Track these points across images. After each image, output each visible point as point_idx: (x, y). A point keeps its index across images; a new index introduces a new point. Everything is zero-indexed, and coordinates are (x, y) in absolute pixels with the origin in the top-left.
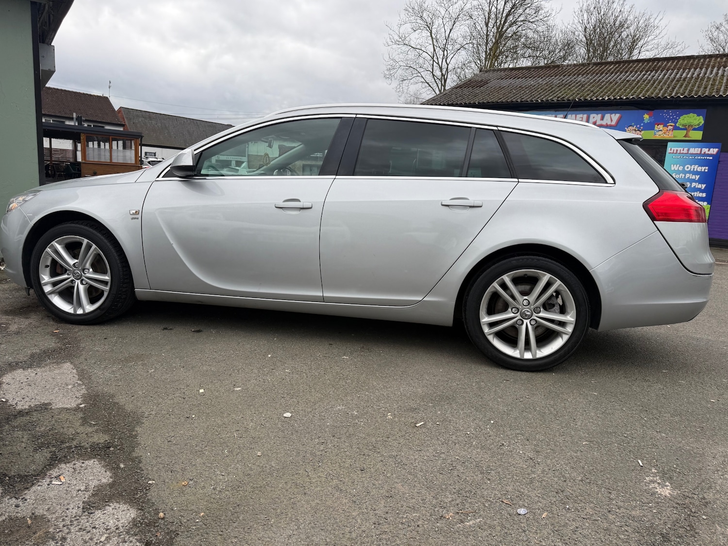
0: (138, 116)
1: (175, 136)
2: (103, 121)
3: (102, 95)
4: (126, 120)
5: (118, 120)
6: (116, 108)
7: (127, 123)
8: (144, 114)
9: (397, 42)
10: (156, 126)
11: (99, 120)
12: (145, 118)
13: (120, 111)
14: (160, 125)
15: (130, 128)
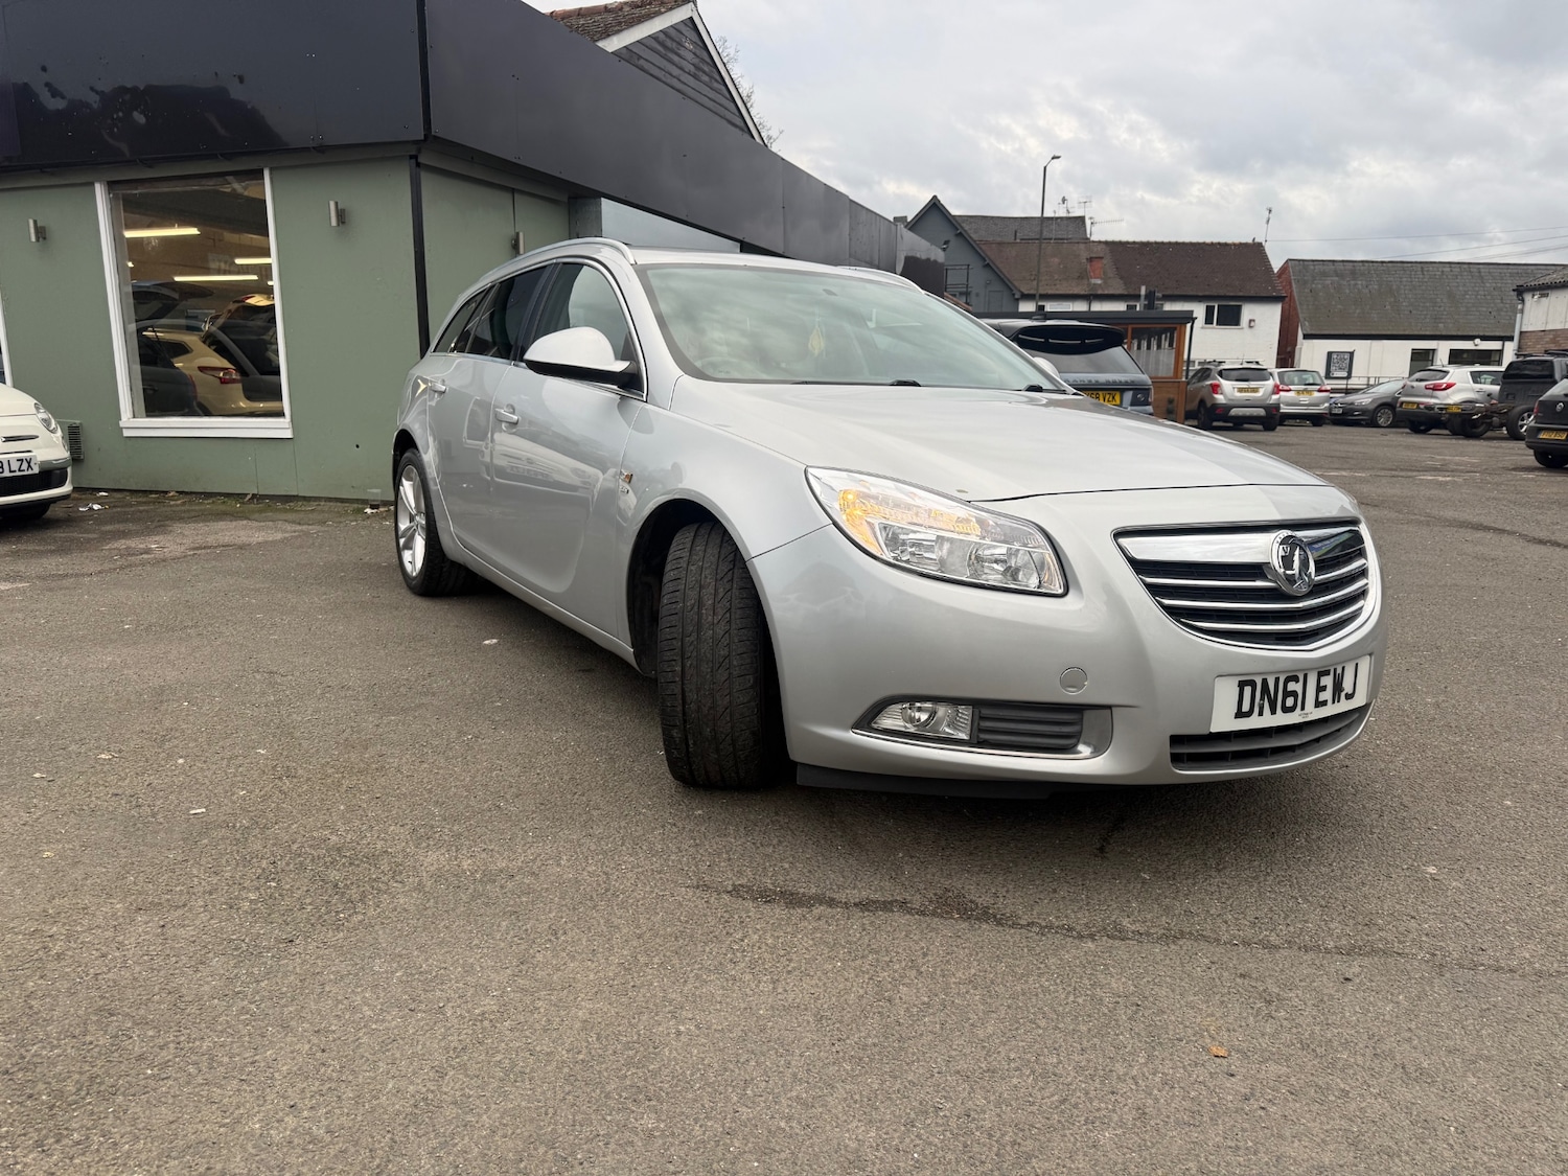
0: (1324, 274)
1: (1411, 308)
2: (1241, 294)
3: (1250, 241)
4: (1294, 286)
5: (1274, 288)
6: (1276, 265)
7: (1295, 294)
8: (1340, 266)
10: (1366, 290)
11: (1232, 294)
12: (1340, 275)
13: (1284, 269)
14: (1376, 287)
15: (1300, 304)
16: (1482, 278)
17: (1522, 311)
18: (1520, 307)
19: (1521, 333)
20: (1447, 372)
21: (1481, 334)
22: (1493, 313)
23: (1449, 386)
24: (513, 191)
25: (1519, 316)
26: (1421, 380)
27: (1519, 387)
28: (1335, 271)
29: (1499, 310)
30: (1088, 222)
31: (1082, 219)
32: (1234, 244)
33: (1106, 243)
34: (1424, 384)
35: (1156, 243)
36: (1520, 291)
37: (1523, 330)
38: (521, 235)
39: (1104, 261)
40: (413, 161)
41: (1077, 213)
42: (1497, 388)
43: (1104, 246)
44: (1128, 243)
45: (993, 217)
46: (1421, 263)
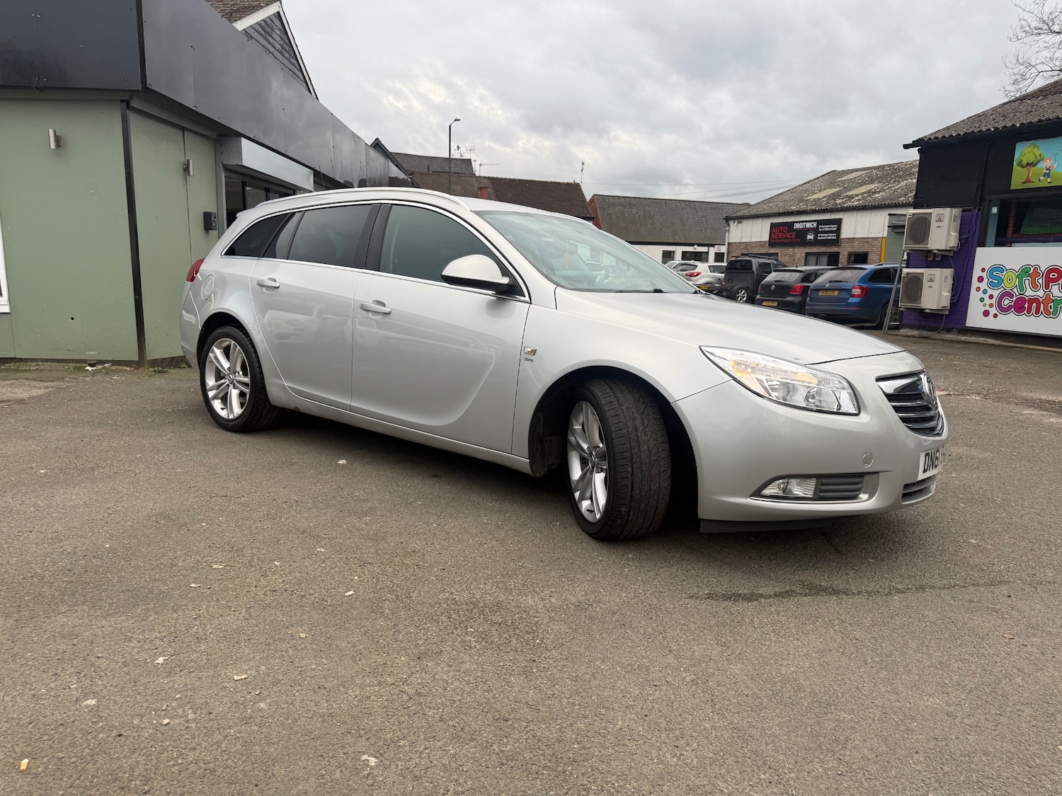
0: (614, 205)
1: (661, 227)
3: (572, 182)
4: (598, 211)
5: (588, 212)
6: (588, 198)
7: (599, 215)
8: (622, 200)
9: (1036, 31)
10: (637, 216)
12: (623, 206)
13: (592, 200)
14: (642, 213)
15: (602, 222)
16: (696, 209)
17: (729, 231)
18: (727, 228)
19: (729, 243)
20: (696, 266)
21: (698, 242)
22: (703, 231)
23: (698, 274)
24: (183, 129)
25: (727, 233)
26: (683, 271)
27: (734, 275)
28: (620, 203)
29: (706, 229)
30: (473, 163)
31: (469, 161)
32: (564, 183)
33: (489, 178)
34: (685, 272)
35: (519, 180)
36: (728, 219)
37: (730, 242)
38: (191, 161)
39: (489, 190)
40: (125, 104)
41: (466, 157)
42: (723, 275)
43: (488, 180)
44: (502, 179)
45: (412, 155)
46: (665, 200)
